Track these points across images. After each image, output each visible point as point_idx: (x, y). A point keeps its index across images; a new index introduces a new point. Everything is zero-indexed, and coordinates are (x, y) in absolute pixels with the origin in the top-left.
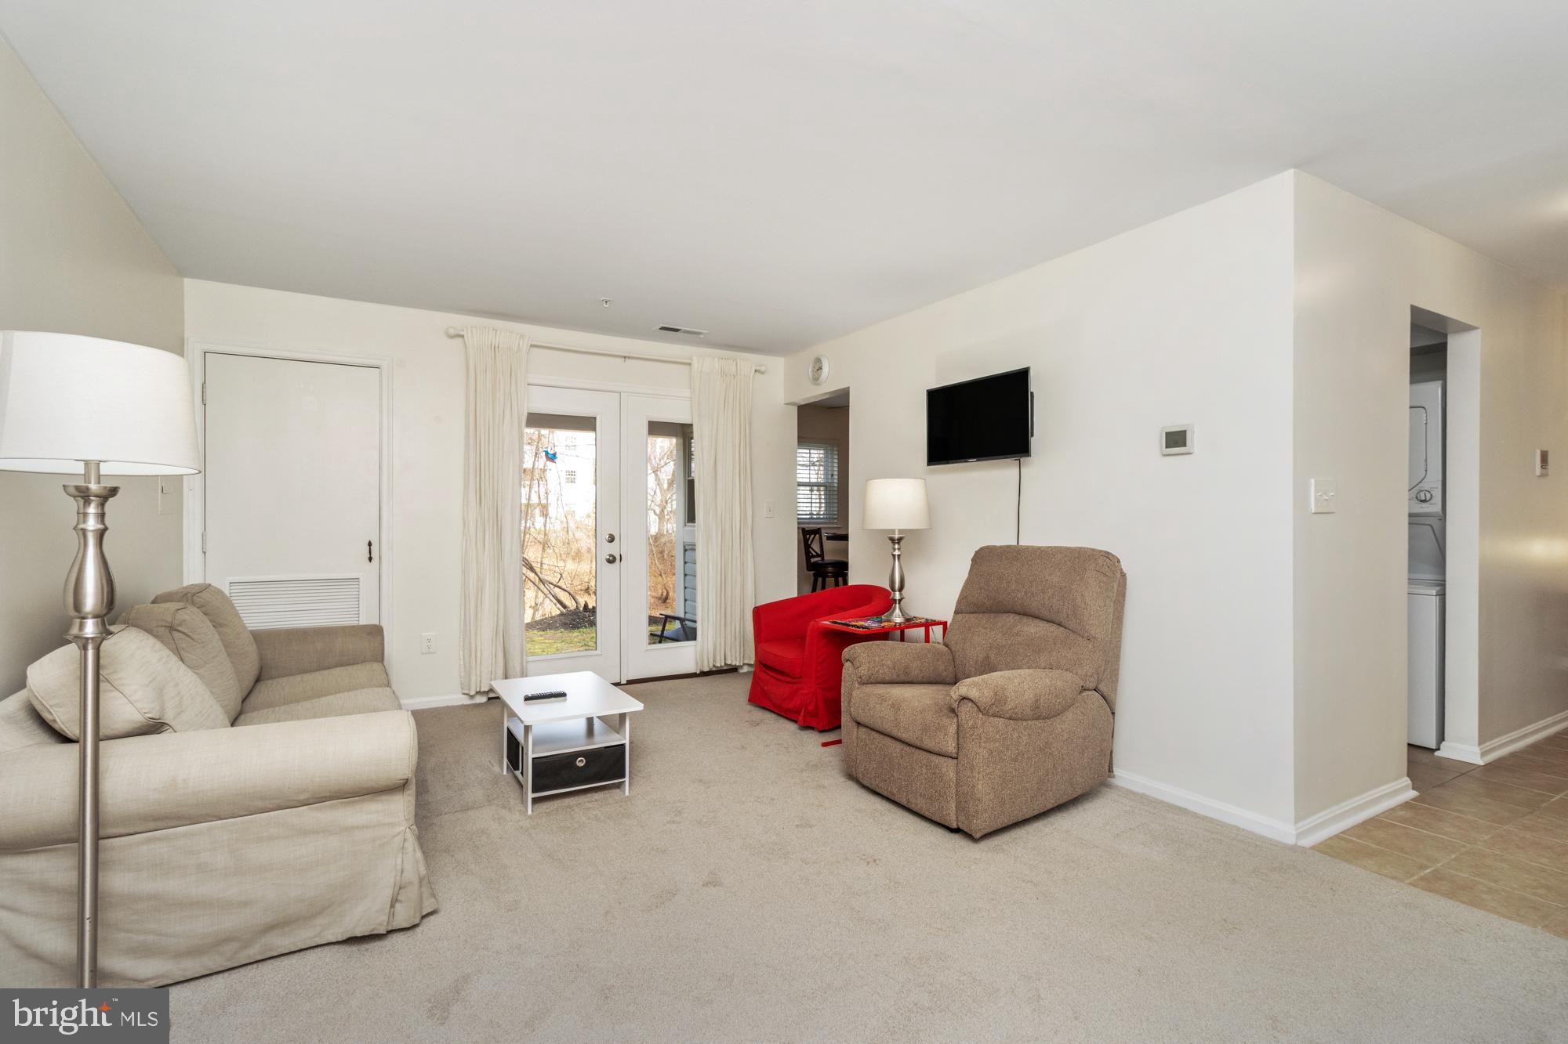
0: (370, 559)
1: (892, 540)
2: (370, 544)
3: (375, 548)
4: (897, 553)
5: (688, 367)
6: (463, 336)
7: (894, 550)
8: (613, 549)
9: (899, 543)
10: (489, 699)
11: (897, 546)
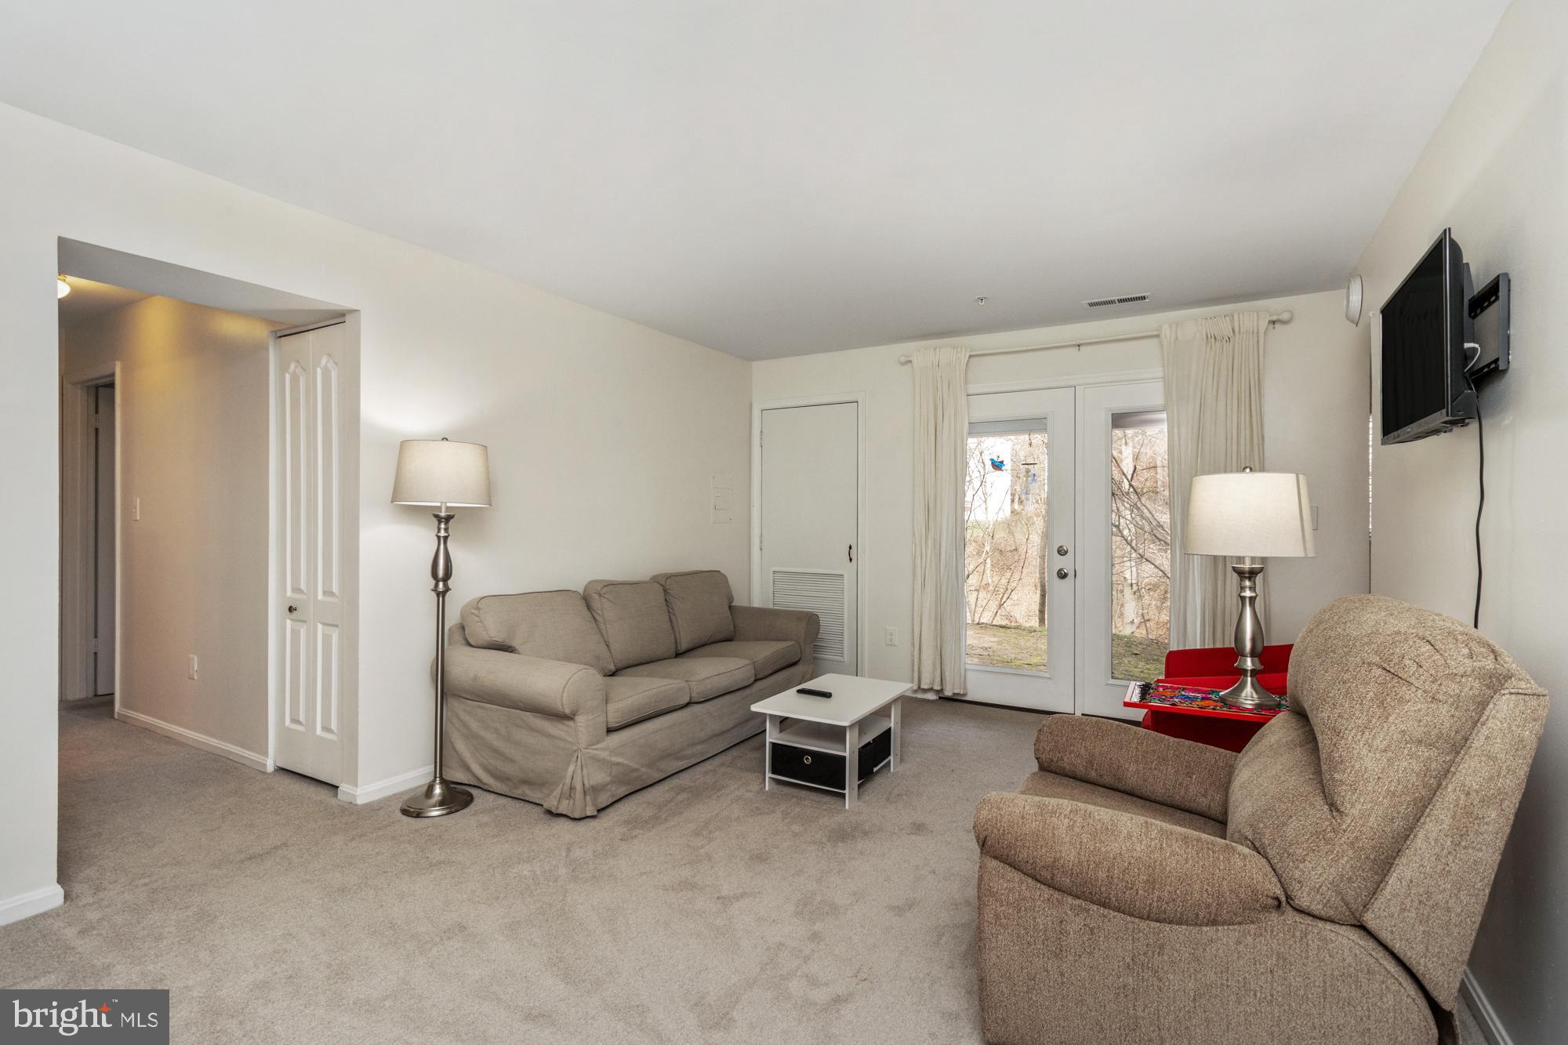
0: (851, 560)
1: (1241, 573)
2: (850, 548)
3: (854, 550)
4: (1248, 593)
5: (1154, 341)
6: (910, 361)
7: (1243, 588)
8: (1064, 563)
9: (1250, 579)
10: (940, 698)
11: (1247, 583)
